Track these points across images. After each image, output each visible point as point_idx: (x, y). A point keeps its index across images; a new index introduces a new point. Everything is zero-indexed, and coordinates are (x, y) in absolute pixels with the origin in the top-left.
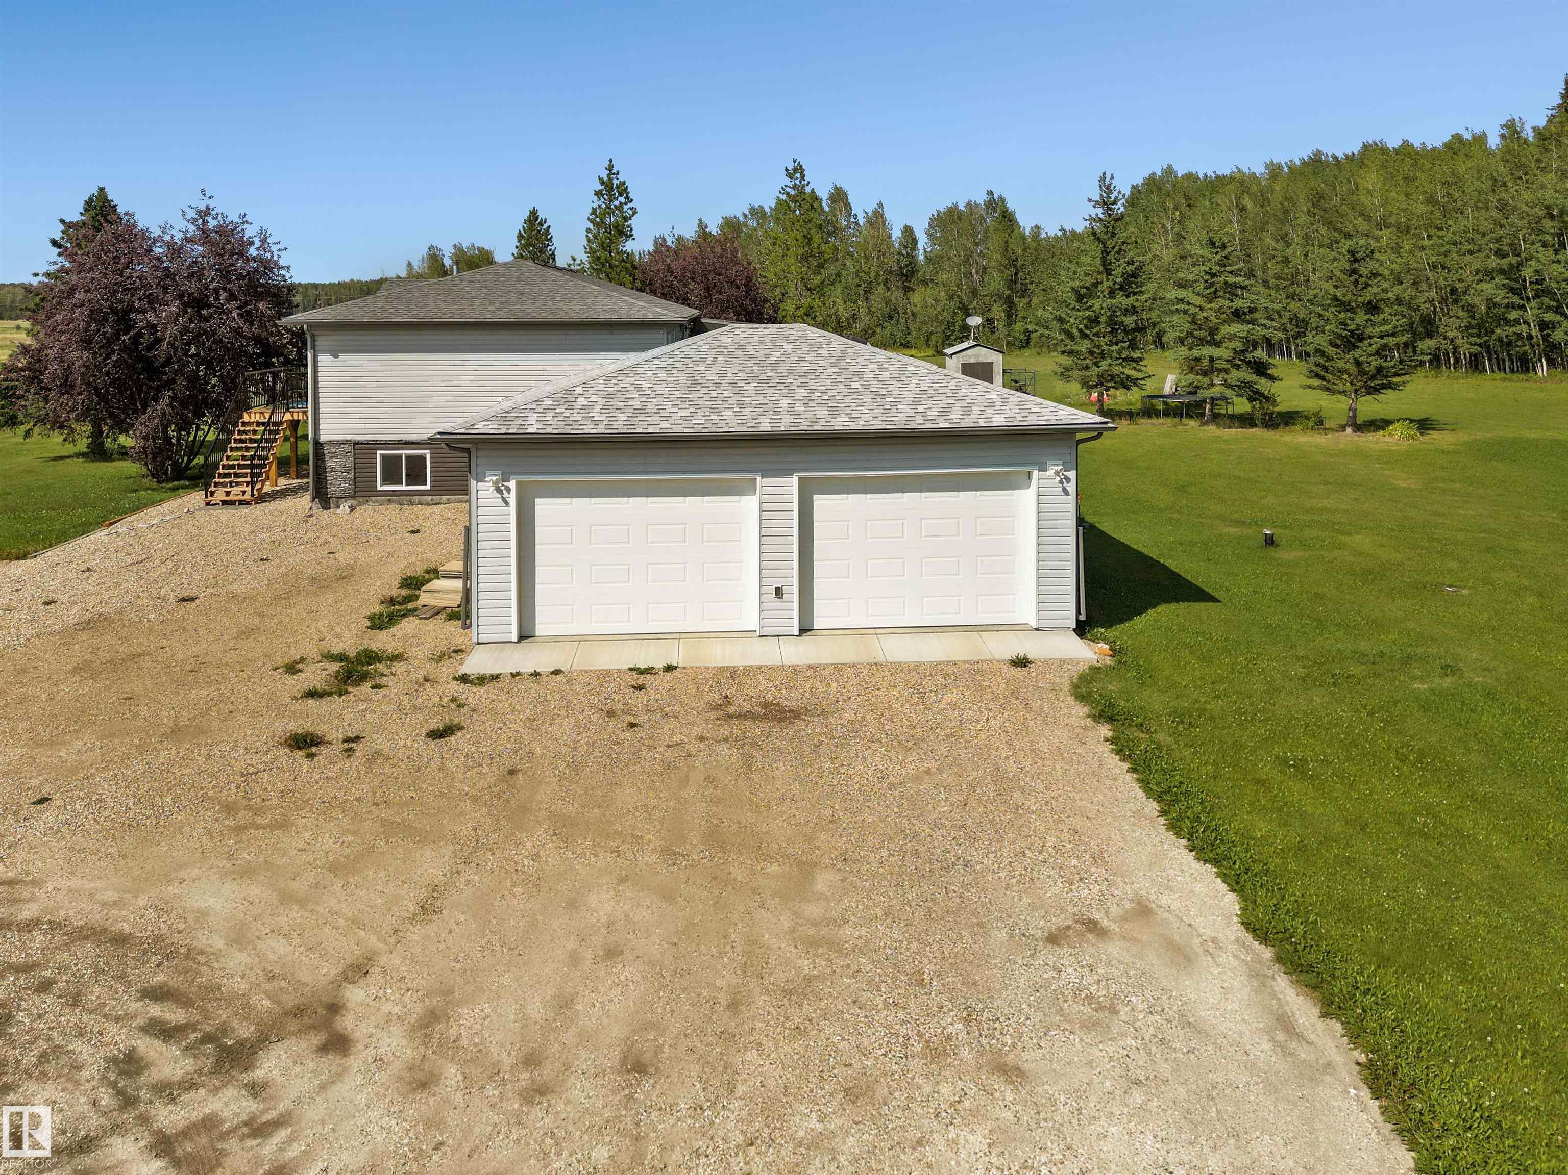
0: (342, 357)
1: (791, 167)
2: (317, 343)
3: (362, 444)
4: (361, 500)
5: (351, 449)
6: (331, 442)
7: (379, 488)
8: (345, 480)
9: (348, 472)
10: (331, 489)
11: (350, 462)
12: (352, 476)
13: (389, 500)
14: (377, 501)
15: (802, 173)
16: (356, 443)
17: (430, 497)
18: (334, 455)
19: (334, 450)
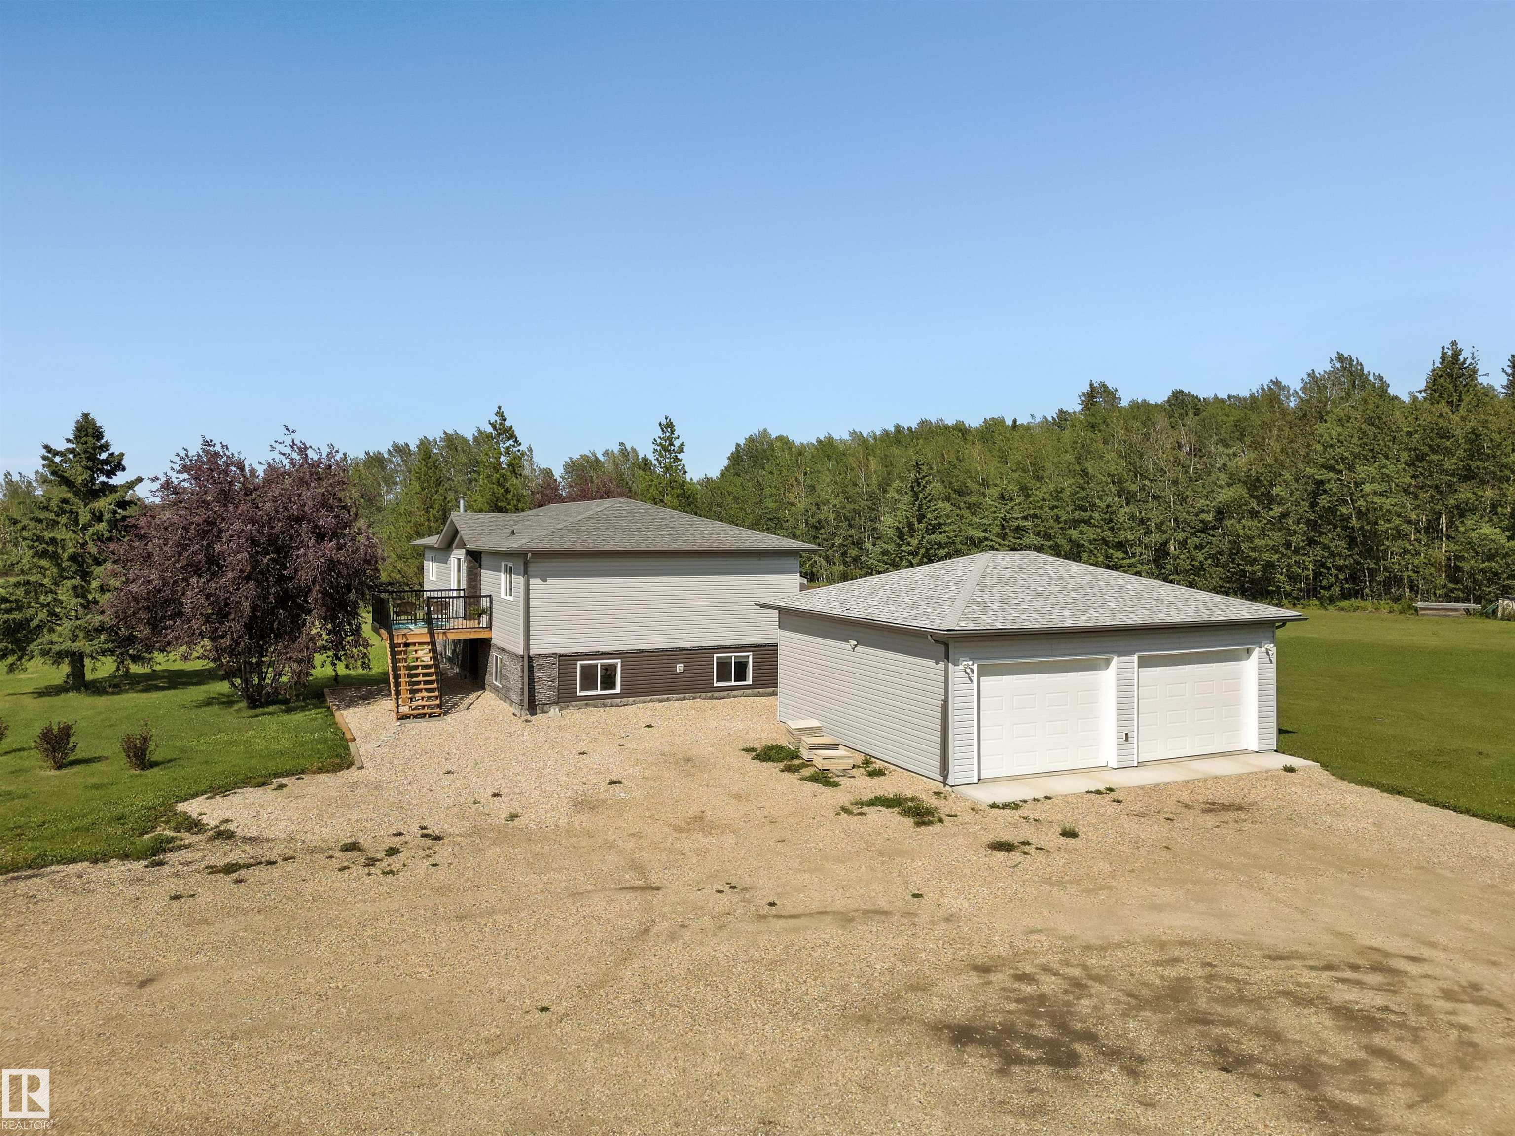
0: (550, 581)
1: (664, 422)
2: (529, 569)
3: (566, 656)
4: (562, 705)
5: (556, 661)
6: (539, 656)
7: (579, 694)
8: (550, 687)
9: (553, 681)
10: (538, 697)
11: (555, 673)
12: (556, 684)
13: (586, 704)
14: (576, 706)
15: (672, 428)
16: (561, 656)
17: (620, 700)
18: (541, 666)
19: (541, 662)
